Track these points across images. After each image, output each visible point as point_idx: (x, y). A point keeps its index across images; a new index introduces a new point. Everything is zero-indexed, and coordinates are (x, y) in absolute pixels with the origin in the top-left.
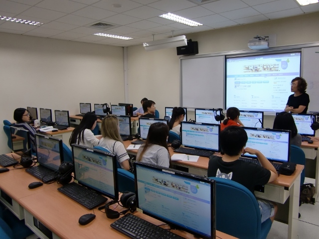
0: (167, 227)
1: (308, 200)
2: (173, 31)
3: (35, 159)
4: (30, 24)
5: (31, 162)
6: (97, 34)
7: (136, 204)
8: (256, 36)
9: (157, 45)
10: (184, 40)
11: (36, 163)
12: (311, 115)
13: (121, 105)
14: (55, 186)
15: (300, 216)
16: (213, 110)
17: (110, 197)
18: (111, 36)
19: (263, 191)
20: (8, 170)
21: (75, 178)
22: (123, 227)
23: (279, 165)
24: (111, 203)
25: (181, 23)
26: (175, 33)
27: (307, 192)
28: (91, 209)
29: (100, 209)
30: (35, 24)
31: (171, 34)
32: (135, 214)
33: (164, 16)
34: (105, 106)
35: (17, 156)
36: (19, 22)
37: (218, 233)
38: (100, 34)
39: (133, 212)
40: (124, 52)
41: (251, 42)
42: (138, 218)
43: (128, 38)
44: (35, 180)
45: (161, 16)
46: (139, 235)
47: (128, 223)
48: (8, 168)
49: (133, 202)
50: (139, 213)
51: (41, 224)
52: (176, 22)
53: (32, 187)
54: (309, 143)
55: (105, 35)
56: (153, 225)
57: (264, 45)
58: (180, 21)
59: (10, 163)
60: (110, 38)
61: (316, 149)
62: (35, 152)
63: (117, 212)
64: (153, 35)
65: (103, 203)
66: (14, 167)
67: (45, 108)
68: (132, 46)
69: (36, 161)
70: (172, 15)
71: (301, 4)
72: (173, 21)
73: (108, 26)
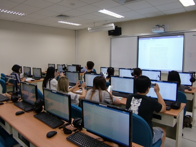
0: (101, 140)
1: (187, 125)
2: (106, 21)
3: (20, 97)
4: (19, 14)
5: (18, 99)
7: (83, 125)
8: (157, 25)
9: (96, 29)
10: (113, 27)
11: (21, 99)
12: (190, 73)
13: (73, 65)
14: (32, 114)
15: (183, 135)
16: (130, 69)
17: (66, 121)
18: (68, 23)
19: (160, 119)
20: (3, 104)
21: (44, 109)
22: (74, 140)
24: (67, 125)
26: (107, 22)
27: (187, 120)
28: (54, 128)
29: (60, 128)
30: (22, 15)
31: (105, 23)
32: (82, 132)
33: (101, 11)
34: (64, 66)
35: (9, 96)
36: (12, 13)
37: (133, 144)
38: (61, 22)
39: (80, 130)
40: (76, 33)
41: (153, 28)
42: (84, 134)
43: (78, 25)
44: (19, 110)
45: (99, 11)
46: (84, 145)
47: (77, 137)
48: (3, 102)
49: (80, 124)
50: (84, 131)
51: (23, 137)
52: (108, 15)
53: (18, 114)
54: (189, 90)
55: (65, 22)
56: (93, 138)
57: (161, 30)
58: (110, 15)
59: (5, 99)
60: (67, 24)
61: (193, 94)
62: (20, 93)
63: (70, 130)
64: (94, 23)
65: (62, 124)
66: (7, 102)
68: (81, 30)
69: (20, 98)
70: (106, 11)
71: (184, 6)
72: (106, 15)
73: (66, 17)
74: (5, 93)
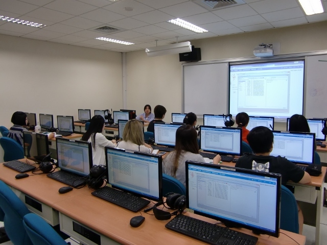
2: (177, 37)
4: (32, 25)
5: (51, 167)
6: (99, 38)
7: (186, 204)
8: (261, 44)
9: (159, 51)
10: (188, 47)
12: (322, 120)
13: (123, 111)
14: (87, 191)
16: (223, 116)
17: (153, 199)
18: (113, 41)
20: (27, 176)
22: (180, 227)
23: (304, 167)
24: (157, 205)
25: (187, 29)
26: (179, 39)
28: (135, 212)
29: (146, 211)
30: (37, 26)
31: (175, 40)
32: (185, 214)
33: (173, 21)
34: (106, 113)
35: (32, 162)
36: (21, 24)
38: (102, 39)
40: (123, 57)
41: (256, 49)
43: (129, 44)
44: (62, 186)
45: (169, 21)
46: (201, 234)
47: (183, 223)
48: (28, 173)
49: (183, 203)
52: (182, 28)
53: (62, 192)
54: (322, 147)
55: (108, 39)
56: (210, 224)
57: (269, 53)
59: (28, 169)
60: (111, 42)
63: (169, 213)
64: (157, 40)
66: (32, 172)
67: (45, 113)
68: (131, 52)
70: (181, 20)
72: (180, 26)
73: (112, 30)
74: (23, 158)
